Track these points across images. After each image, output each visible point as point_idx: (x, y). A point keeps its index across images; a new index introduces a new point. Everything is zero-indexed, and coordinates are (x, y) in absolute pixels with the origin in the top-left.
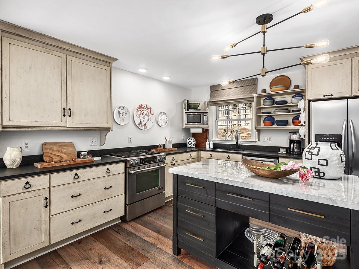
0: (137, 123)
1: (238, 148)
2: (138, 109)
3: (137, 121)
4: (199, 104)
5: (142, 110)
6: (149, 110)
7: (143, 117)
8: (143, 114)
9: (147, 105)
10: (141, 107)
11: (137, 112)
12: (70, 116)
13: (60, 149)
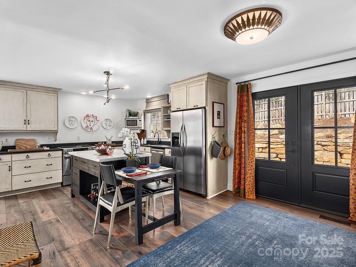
0: (84, 127)
1: (159, 144)
2: (85, 118)
3: (84, 126)
4: (138, 112)
6: (95, 118)
7: (89, 123)
8: (89, 121)
9: (93, 115)
10: (87, 116)
11: (84, 120)
12: (29, 124)
13: (26, 143)
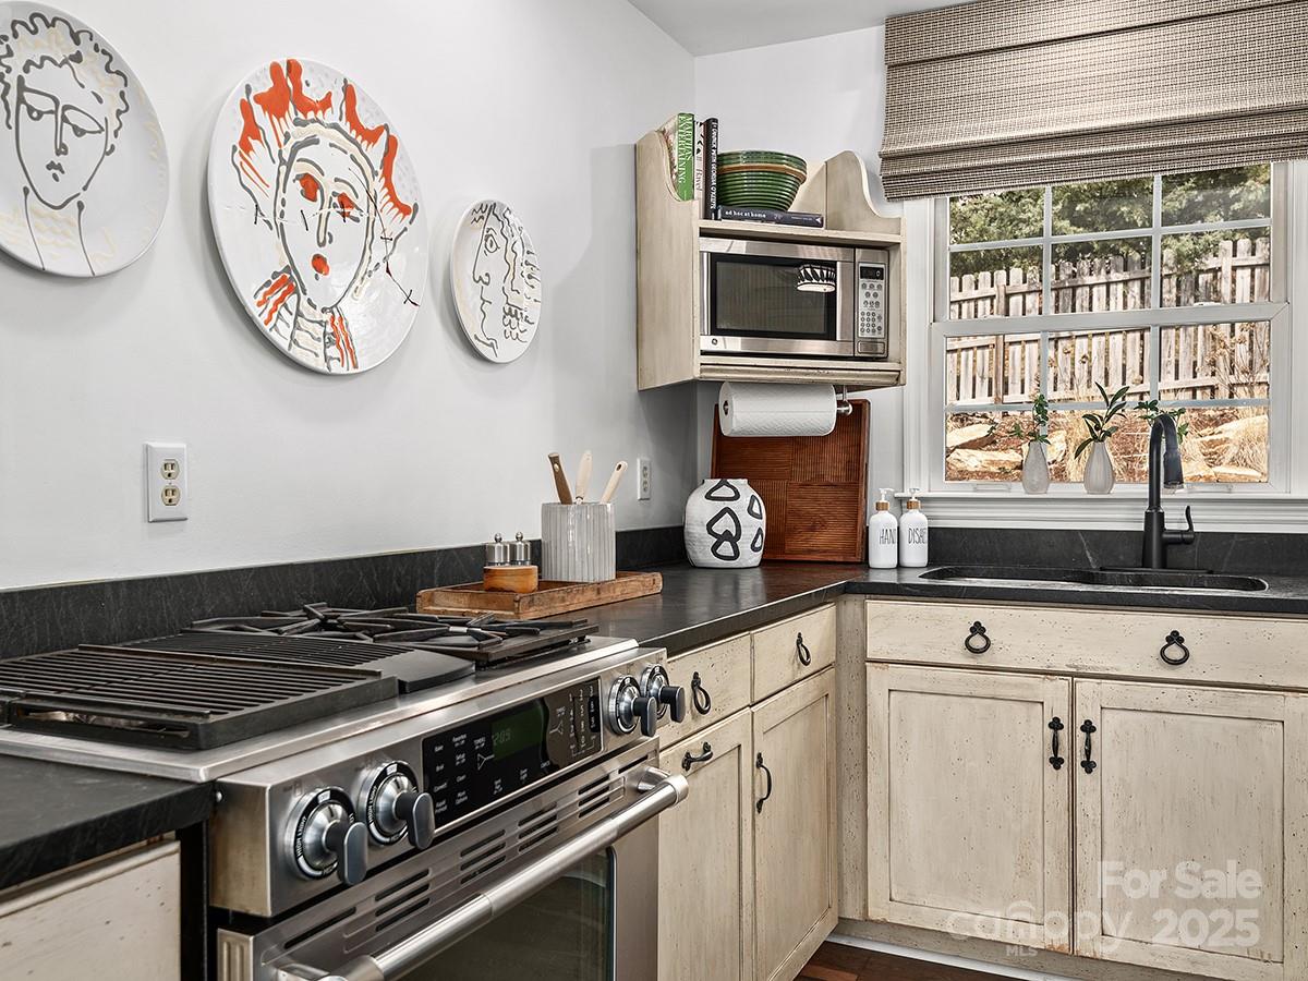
2: (261, 117)
5: (299, 134)
7: (313, 222)
9: (349, 92)
10: (289, 88)
11: (246, 147)
